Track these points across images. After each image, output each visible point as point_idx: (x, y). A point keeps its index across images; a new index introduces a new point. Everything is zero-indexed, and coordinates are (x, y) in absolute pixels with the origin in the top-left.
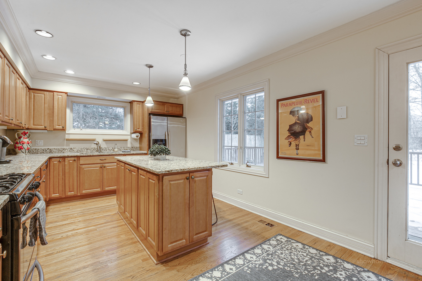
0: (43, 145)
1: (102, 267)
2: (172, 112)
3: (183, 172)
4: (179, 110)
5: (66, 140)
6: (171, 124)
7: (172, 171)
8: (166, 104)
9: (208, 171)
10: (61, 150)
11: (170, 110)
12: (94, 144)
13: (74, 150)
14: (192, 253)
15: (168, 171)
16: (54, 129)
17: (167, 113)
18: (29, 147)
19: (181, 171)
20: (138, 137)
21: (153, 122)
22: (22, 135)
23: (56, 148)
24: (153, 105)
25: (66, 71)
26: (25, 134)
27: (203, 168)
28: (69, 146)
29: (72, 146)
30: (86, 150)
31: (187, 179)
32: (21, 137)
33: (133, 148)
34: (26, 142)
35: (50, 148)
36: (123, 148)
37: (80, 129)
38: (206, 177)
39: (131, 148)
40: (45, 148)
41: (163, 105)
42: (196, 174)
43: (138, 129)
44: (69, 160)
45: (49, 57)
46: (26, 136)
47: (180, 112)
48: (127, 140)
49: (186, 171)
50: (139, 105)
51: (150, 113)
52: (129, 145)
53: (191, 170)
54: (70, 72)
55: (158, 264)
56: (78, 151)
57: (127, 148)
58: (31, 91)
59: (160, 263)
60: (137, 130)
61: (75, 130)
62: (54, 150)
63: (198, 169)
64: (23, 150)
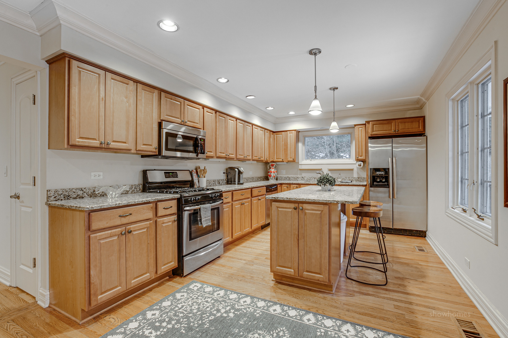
0: (285, 174)
2: (405, 130)
3: (289, 201)
4: (417, 126)
5: (300, 170)
6: (397, 148)
7: (278, 198)
8: (394, 121)
9: (322, 205)
10: (296, 178)
11: (400, 129)
12: (316, 173)
13: (305, 178)
14: (305, 290)
15: (274, 198)
16: (288, 161)
17: (395, 133)
18: (275, 175)
19: (287, 200)
20: (361, 165)
21: (371, 147)
22: (271, 167)
23: (292, 176)
24: (338, 130)
25: (289, 113)
26: (273, 165)
27: (314, 201)
28: (302, 175)
29: (304, 175)
30: (313, 179)
31: (295, 209)
32: (271, 168)
33: (360, 178)
34: (273, 171)
35: (289, 176)
36: (348, 179)
37: (310, 160)
38: (320, 212)
39: (357, 178)
40: (286, 176)
41: (388, 123)
42: (306, 206)
43: (360, 156)
44: (294, 187)
45: (270, 108)
46: (273, 167)
47: (419, 127)
48: (352, 170)
49: (292, 200)
50: (361, 129)
51: (370, 136)
52: (355, 175)
53: (298, 200)
54: (292, 113)
55: (274, 281)
56: (308, 180)
57: (353, 179)
58: (275, 133)
59: (276, 281)
60: (359, 159)
61: (306, 161)
62: (291, 178)
63: (307, 201)
64: (271, 177)
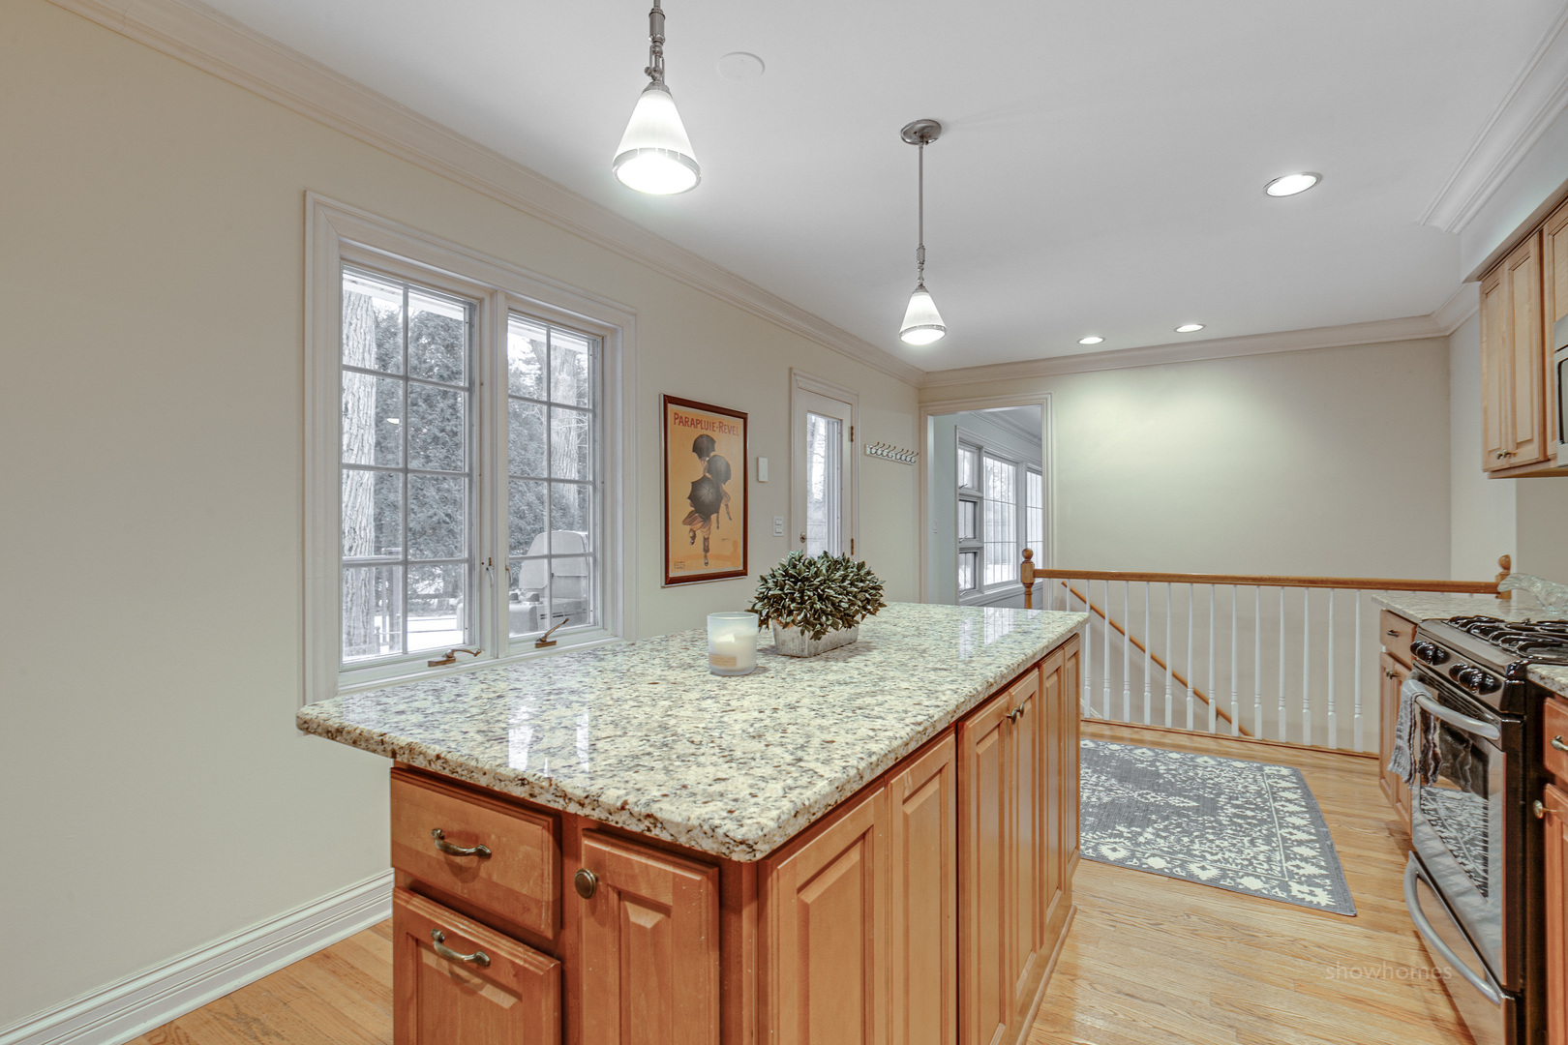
1: (1232, 1009)
